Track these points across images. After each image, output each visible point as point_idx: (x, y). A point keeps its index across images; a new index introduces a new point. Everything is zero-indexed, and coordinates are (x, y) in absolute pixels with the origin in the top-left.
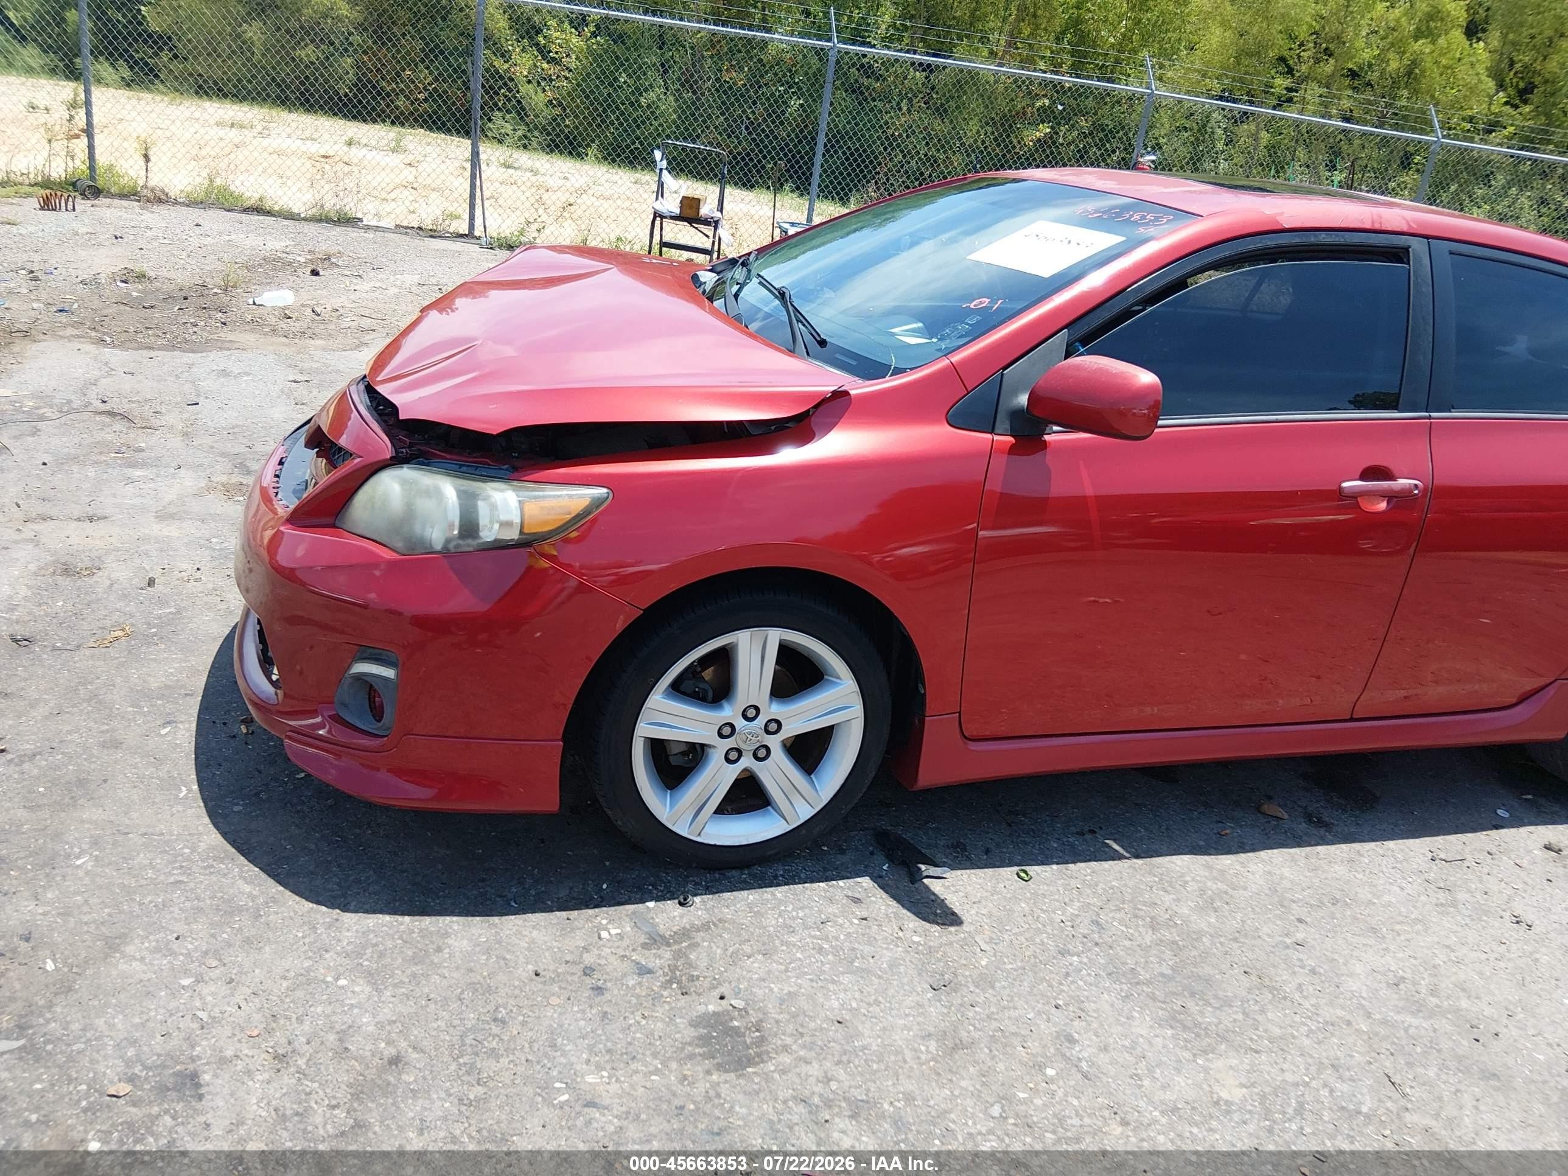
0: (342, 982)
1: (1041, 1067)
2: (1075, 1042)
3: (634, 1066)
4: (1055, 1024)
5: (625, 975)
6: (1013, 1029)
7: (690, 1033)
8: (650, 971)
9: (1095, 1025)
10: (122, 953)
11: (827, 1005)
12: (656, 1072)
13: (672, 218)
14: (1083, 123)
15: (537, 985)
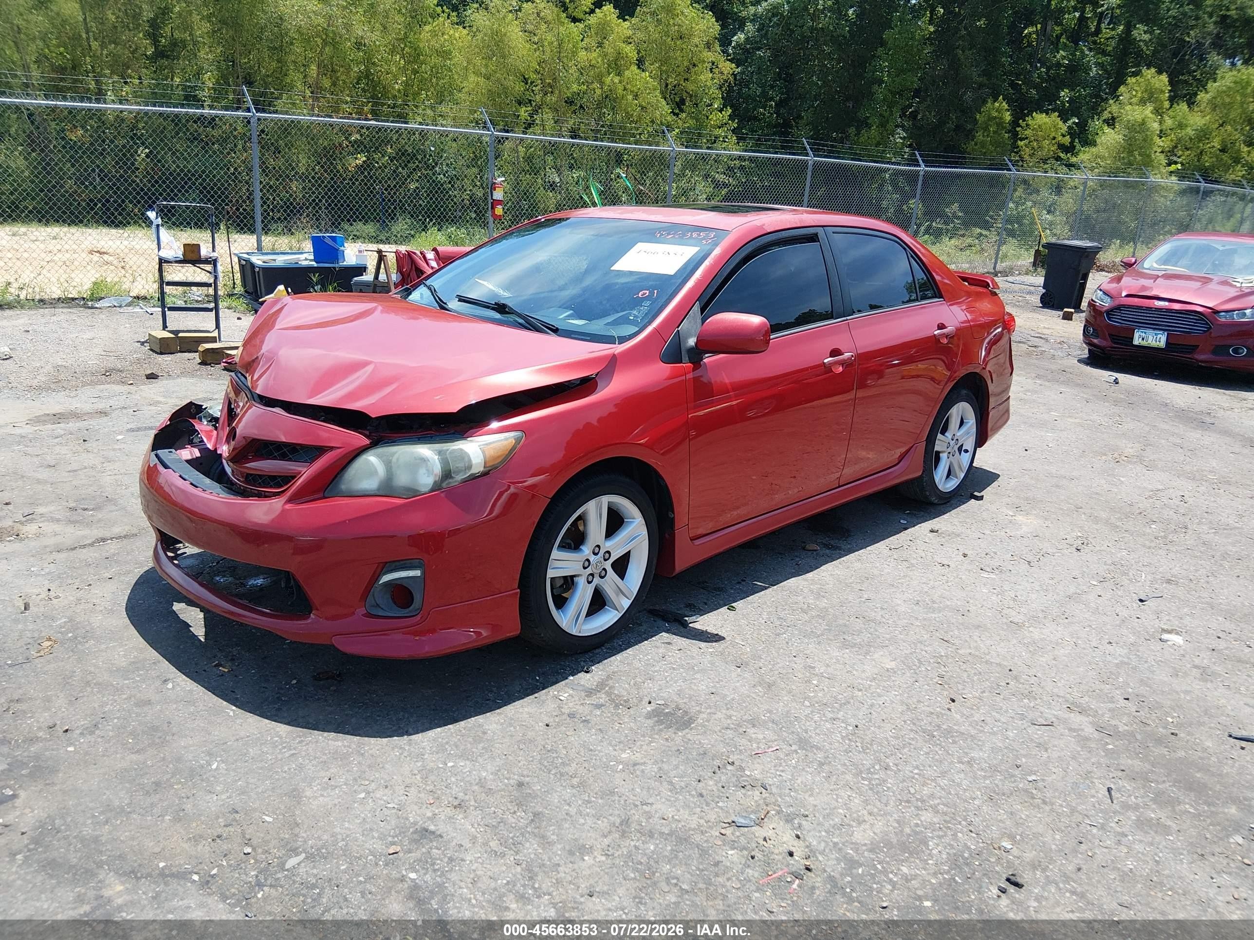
0: (450, 764)
1: (809, 681)
2: (814, 667)
3: (638, 743)
4: (800, 664)
5: (591, 711)
6: (785, 671)
7: (650, 722)
8: (602, 705)
9: (816, 658)
10: (306, 797)
11: (700, 689)
12: (651, 742)
13: (176, 262)
14: (389, 150)
15: (551, 731)
